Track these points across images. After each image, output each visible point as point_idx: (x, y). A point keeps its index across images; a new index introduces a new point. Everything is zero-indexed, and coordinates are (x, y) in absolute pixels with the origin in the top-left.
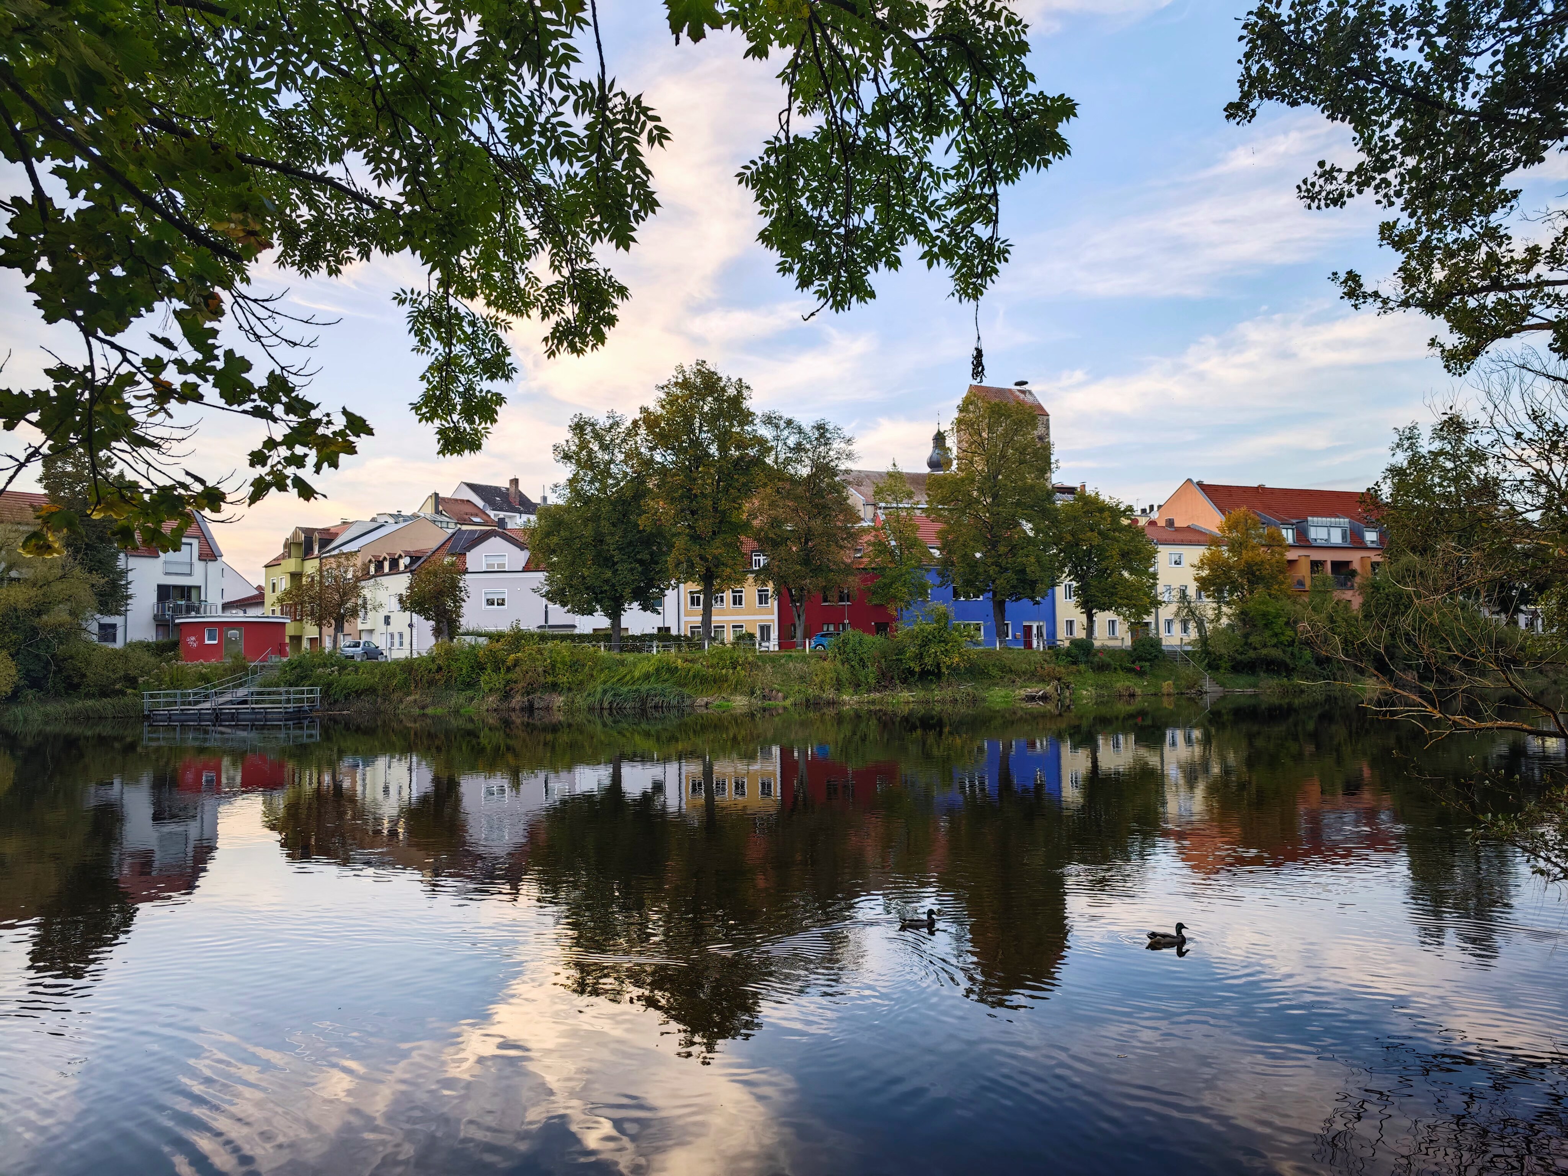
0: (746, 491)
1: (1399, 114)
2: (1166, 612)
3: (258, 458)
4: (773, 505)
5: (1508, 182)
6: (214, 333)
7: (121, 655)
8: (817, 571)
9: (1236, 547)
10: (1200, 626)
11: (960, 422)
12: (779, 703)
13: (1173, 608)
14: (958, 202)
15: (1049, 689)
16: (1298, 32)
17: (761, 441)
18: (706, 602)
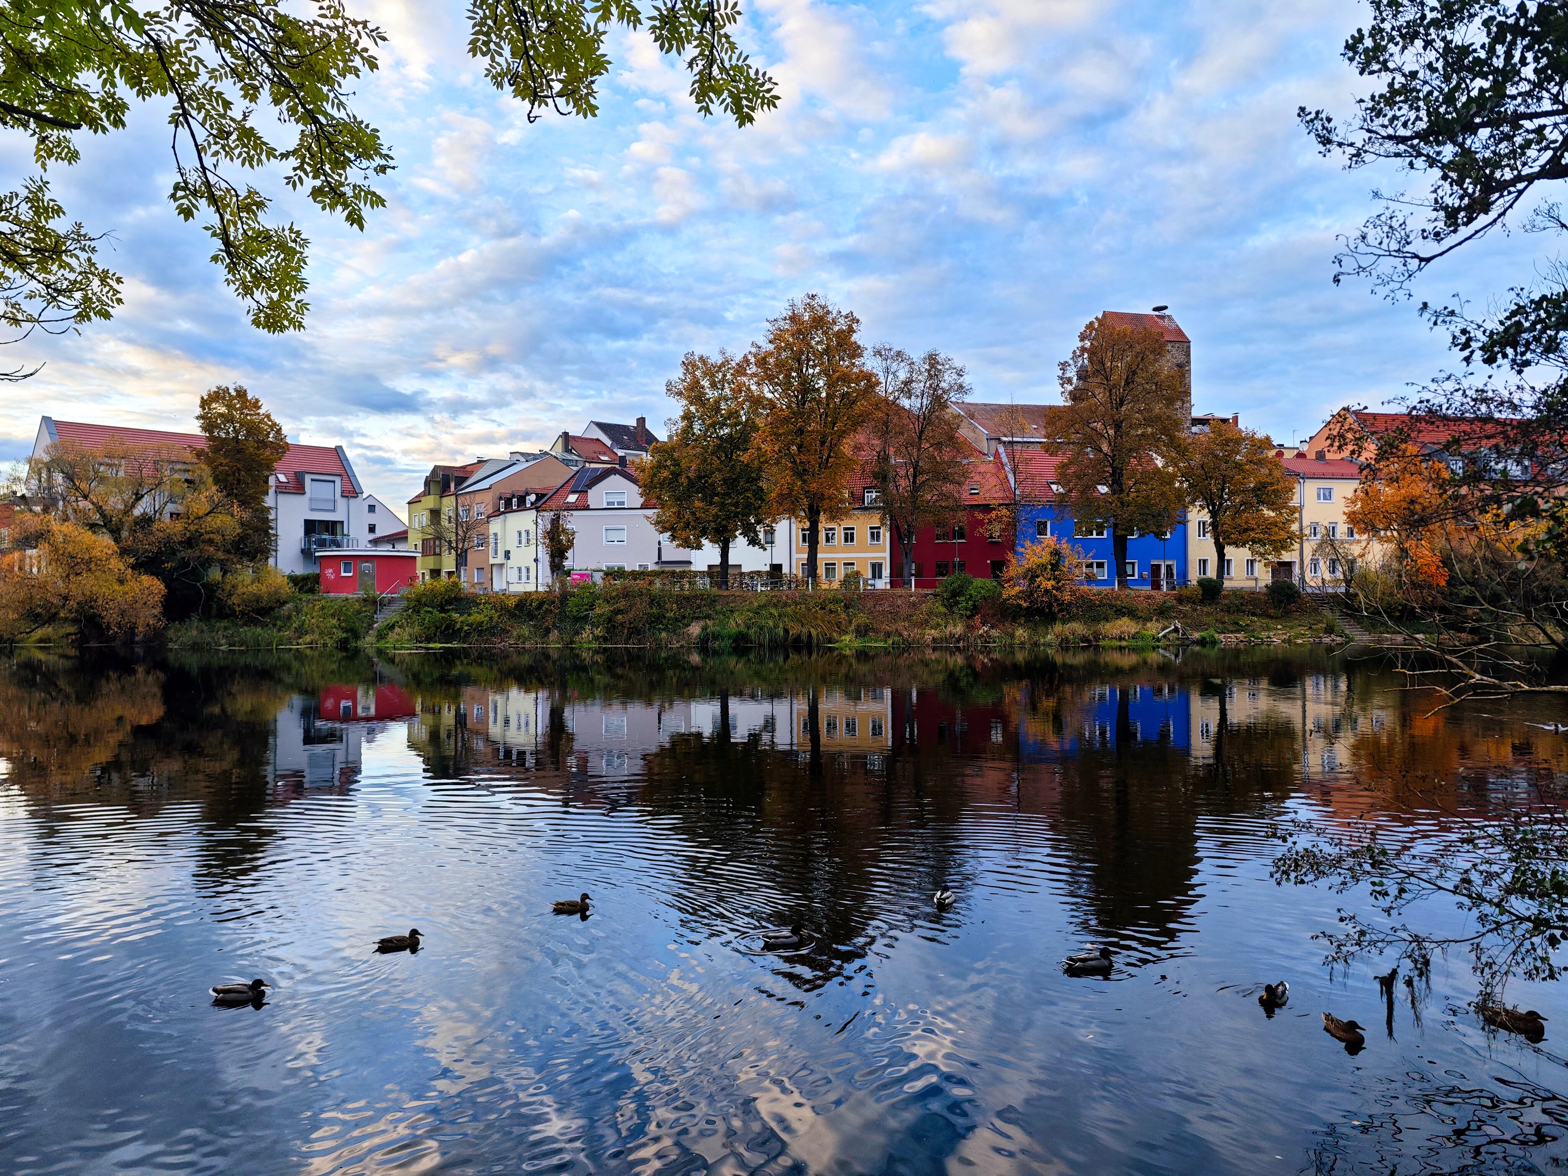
0: (854, 424)
2: (1310, 550)
4: (881, 438)
7: (272, 591)
10: (1348, 565)
11: (1082, 350)
13: (1319, 544)
17: (870, 375)
18: (811, 539)
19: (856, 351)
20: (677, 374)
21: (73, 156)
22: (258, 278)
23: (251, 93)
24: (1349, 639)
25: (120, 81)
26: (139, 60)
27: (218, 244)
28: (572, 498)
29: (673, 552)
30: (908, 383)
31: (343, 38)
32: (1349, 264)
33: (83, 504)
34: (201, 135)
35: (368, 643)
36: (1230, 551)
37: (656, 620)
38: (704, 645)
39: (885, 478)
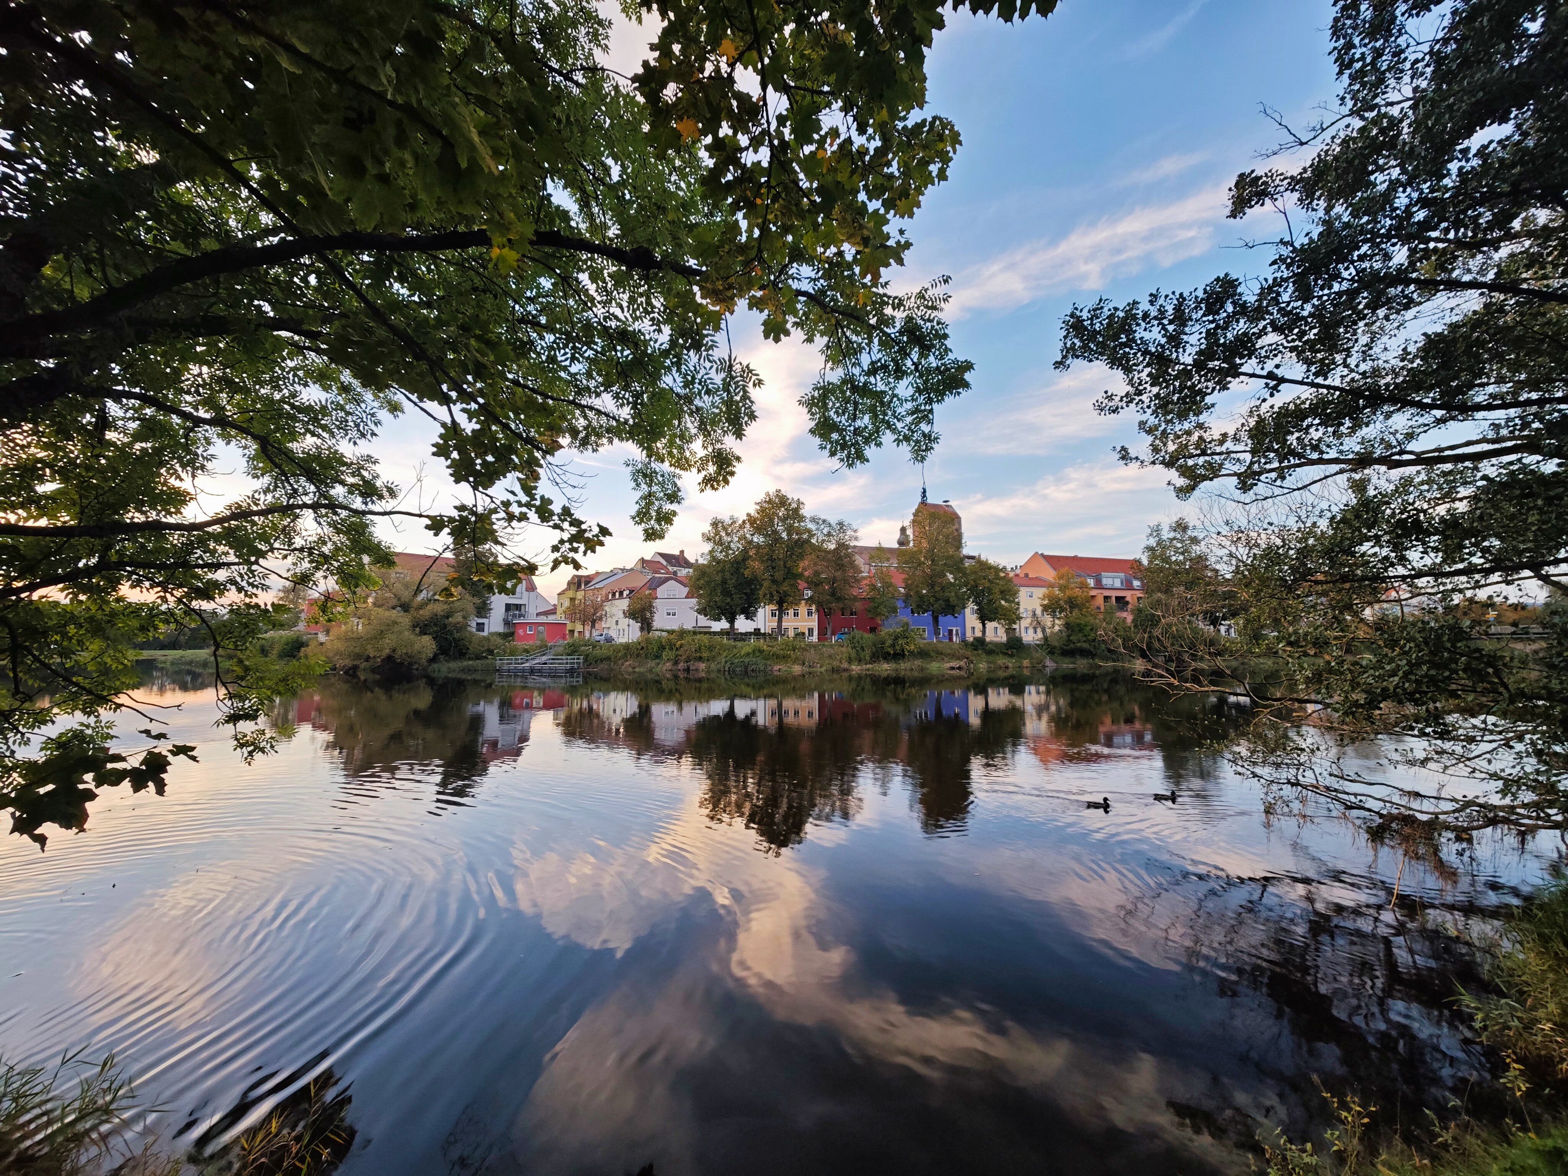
0: (801, 557)
1: (1148, 365)
2: (1025, 623)
3: (555, 549)
4: (815, 564)
5: (1209, 400)
6: (536, 488)
7: (487, 639)
8: (839, 599)
9: (1063, 588)
10: (1044, 630)
11: (914, 521)
12: (818, 669)
13: (1029, 620)
14: (913, 413)
15: (962, 663)
16: (1092, 324)
17: (809, 531)
18: (779, 615)
28: (648, 593)
29: (704, 622)
30: (828, 536)
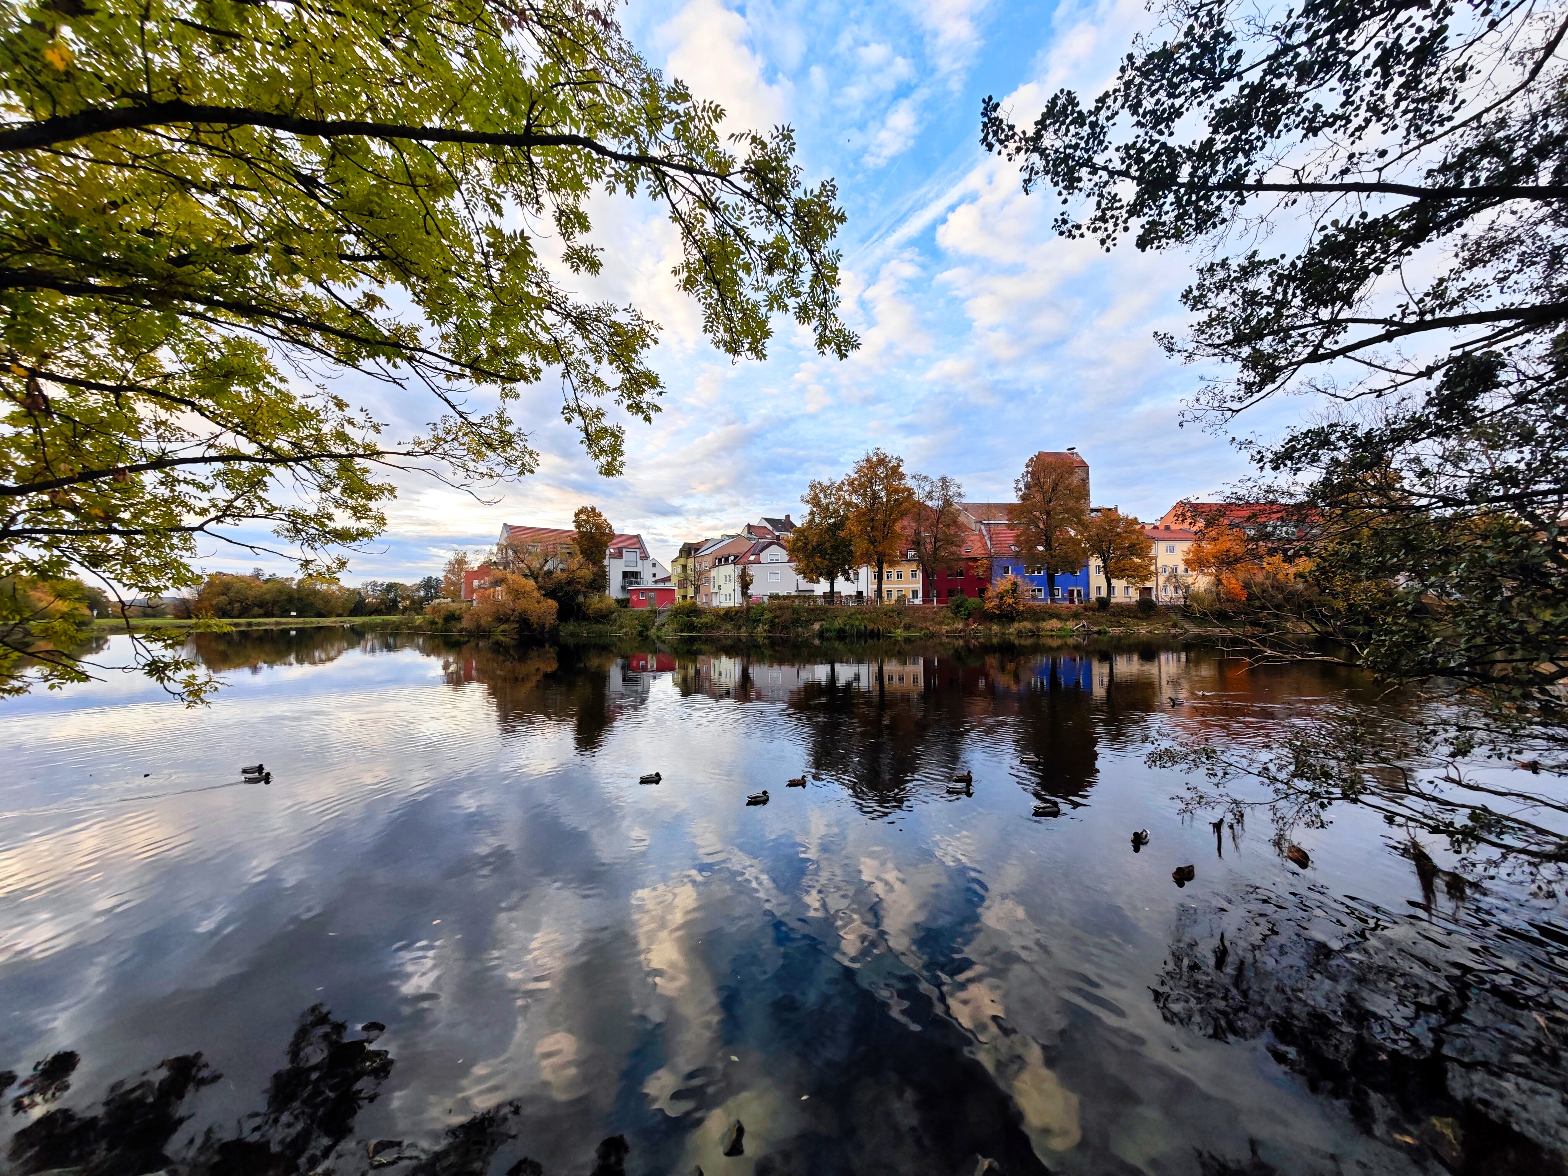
0: (902, 515)
2: (1162, 581)
4: (916, 522)
8: (942, 559)
10: (1185, 588)
11: (1028, 473)
13: (1168, 577)
17: (910, 489)
18: (879, 577)
19: (902, 477)
20: (806, 492)
21: (517, 396)
22: (602, 451)
23: (599, 360)
24: (1187, 631)
25: (538, 358)
26: (546, 347)
27: (583, 435)
28: (752, 558)
29: (804, 585)
30: (930, 492)
31: (642, 330)
32: (1188, 416)
33: (521, 565)
34: (576, 382)
35: (653, 632)
36: (1114, 582)
37: (796, 622)
38: (821, 635)
39: (919, 544)
